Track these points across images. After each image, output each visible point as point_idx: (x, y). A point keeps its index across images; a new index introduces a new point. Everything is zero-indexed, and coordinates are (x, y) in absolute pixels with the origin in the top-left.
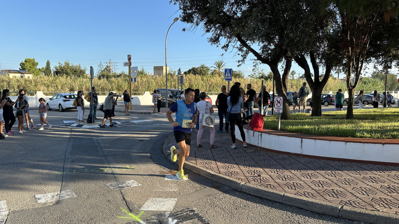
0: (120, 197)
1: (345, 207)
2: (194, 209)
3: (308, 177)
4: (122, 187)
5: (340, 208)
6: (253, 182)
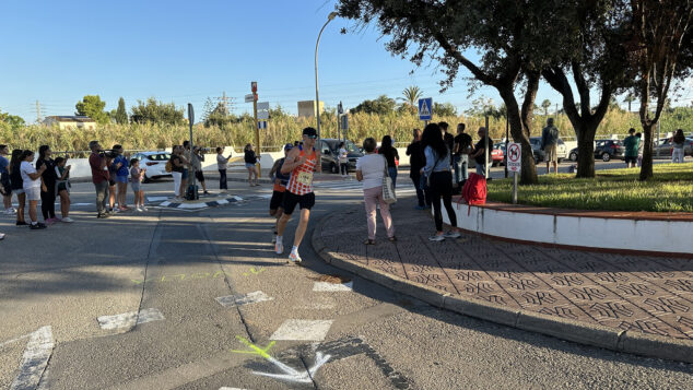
1: (629, 334)
2: (360, 337)
3: (565, 282)
4: (241, 303)
5: (619, 334)
6: (465, 293)
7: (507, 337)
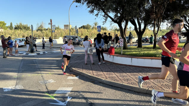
0: (45, 87)
1: (149, 89)
3: (134, 76)
4: (46, 83)
5: (147, 89)
6: (109, 79)
7: (119, 90)
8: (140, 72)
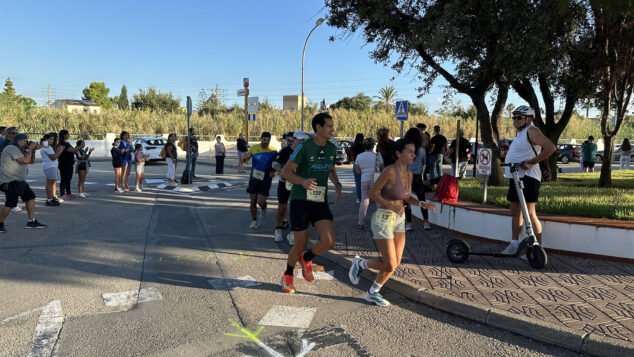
0: (227, 301)
1: (593, 337)
2: (342, 326)
3: (531, 283)
4: (232, 286)
5: (583, 337)
6: (438, 288)
7: (478, 332)
8: (552, 271)
